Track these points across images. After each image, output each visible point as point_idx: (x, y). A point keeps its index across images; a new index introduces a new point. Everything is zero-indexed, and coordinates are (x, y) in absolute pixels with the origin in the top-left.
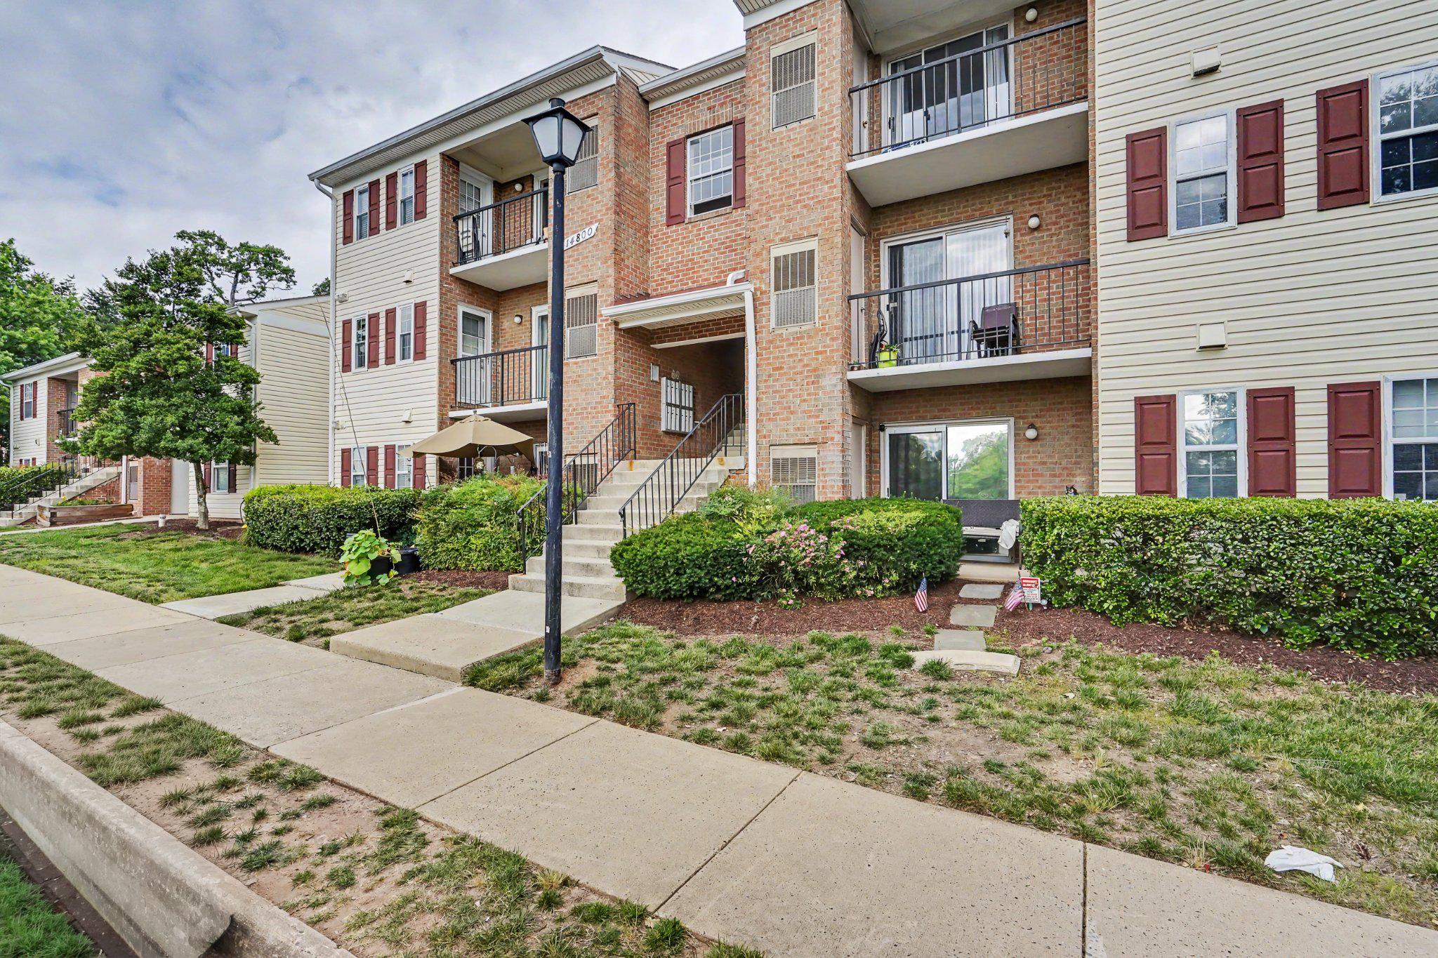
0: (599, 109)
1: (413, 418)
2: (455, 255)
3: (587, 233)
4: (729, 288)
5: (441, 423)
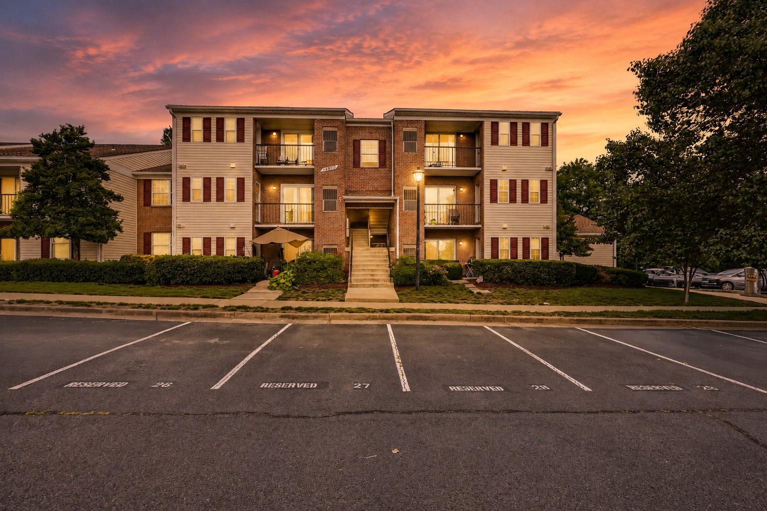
0: (338, 126)
1: (236, 226)
2: (257, 161)
3: (332, 168)
4: (393, 197)
5: (253, 228)
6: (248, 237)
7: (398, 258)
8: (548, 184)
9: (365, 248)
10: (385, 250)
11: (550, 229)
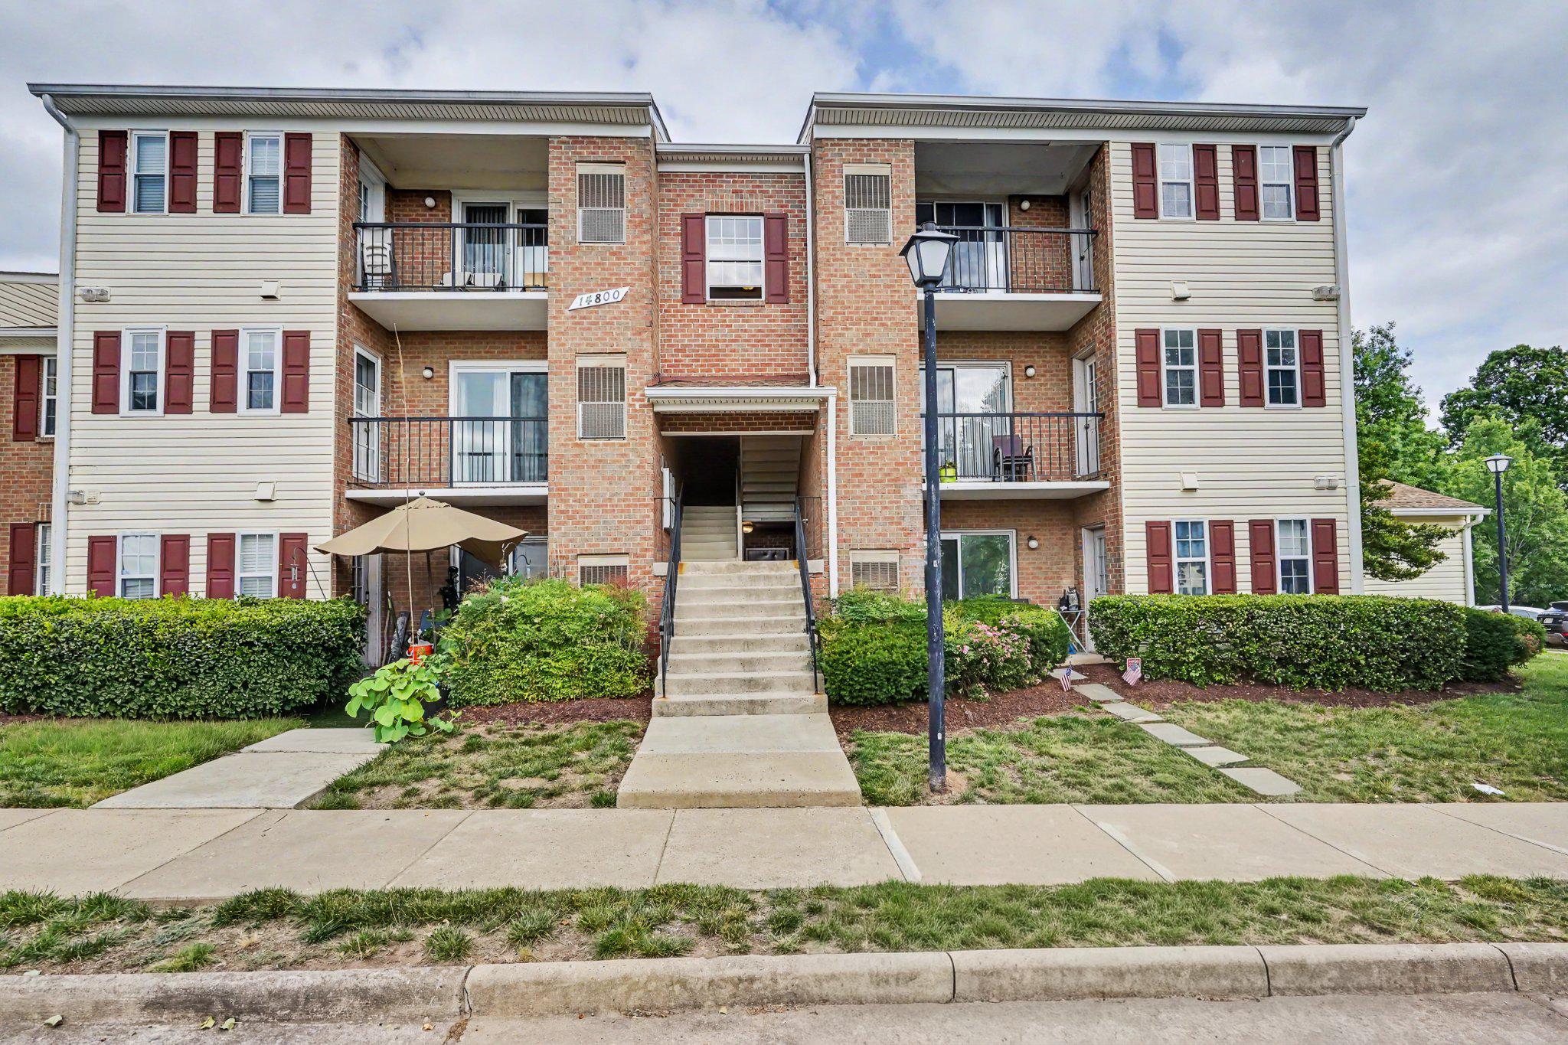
0: (628, 158)
1: (278, 495)
2: (353, 275)
3: (610, 296)
4: (813, 390)
5: (338, 505)
6: (321, 533)
7: (834, 595)
8: (1325, 343)
9: (723, 564)
10: (790, 568)
11: (1339, 491)
